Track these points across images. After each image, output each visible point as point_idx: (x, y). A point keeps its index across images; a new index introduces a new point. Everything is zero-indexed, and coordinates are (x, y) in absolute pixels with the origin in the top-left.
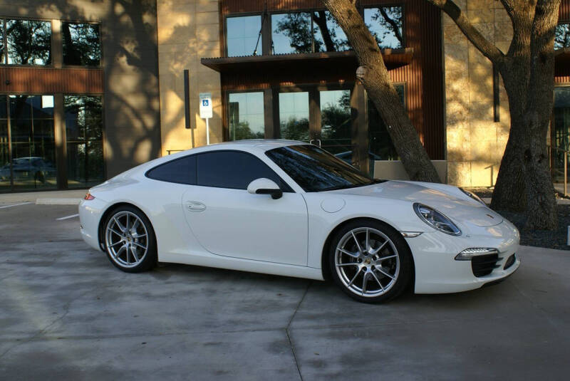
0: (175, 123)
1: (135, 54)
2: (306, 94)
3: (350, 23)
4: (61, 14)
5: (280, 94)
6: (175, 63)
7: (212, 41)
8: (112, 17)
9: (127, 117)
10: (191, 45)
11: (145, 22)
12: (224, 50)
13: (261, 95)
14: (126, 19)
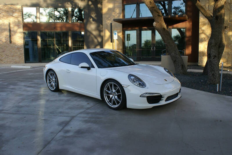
0: (107, 40)
1: (95, 18)
2: (151, 31)
3: (151, 6)
4: (71, 5)
5: (142, 31)
6: (108, 21)
7: (120, 13)
8: (88, 6)
9: (92, 38)
10: (113, 15)
11: (98, 7)
12: (124, 16)
13: (136, 31)
14: (92, 6)
